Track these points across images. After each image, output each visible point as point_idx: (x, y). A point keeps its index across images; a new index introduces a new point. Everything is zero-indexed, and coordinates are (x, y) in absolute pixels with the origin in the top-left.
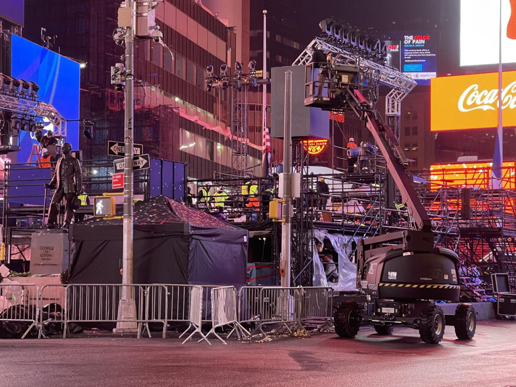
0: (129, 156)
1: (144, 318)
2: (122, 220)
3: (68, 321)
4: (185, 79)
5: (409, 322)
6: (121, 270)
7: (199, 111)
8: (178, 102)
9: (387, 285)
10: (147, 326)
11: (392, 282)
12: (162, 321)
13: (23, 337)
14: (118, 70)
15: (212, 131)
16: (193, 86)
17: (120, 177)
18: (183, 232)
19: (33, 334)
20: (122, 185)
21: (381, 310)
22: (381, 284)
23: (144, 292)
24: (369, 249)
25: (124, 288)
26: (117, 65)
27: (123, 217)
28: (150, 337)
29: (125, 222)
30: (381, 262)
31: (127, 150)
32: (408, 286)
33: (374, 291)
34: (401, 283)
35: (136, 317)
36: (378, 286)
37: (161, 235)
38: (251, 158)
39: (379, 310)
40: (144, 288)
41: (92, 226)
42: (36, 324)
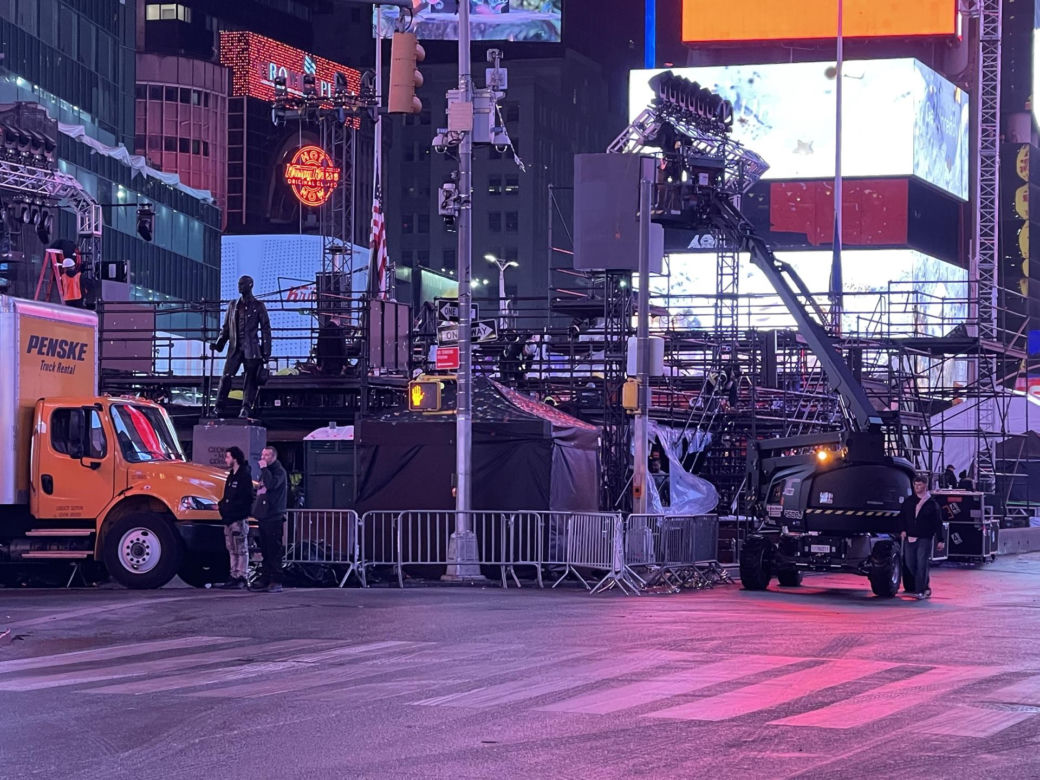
0: (467, 322)
1: (508, 559)
2: (454, 416)
3: (403, 563)
4: (35, 35)
5: (852, 565)
6: (454, 490)
7: (65, 108)
8: (22, 89)
9: (818, 511)
10: (512, 571)
11: (825, 507)
12: (534, 563)
13: (342, 585)
14: (449, 194)
15: (110, 158)
16: (53, 49)
17: (451, 352)
18: (542, 435)
19: (354, 582)
20: (456, 365)
21: (810, 549)
22: (809, 511)
23: (507, 522)
24: (769, 456)
25: (461, 516)
26: (446, 186)
27: (455, 412)
28: (519, 585)
29: (461, 419)
30: (807, 478)
31: (463, 313)
32: (850, 513)
33: (796, 520)
34: (840, 509)
35: (478, 557)
36: (805, 514)
37: (507, 438)
38: (182, 218)
39: (807, 549)
40: (508, 516)
41: (394, 423)
42: (355, 568)
